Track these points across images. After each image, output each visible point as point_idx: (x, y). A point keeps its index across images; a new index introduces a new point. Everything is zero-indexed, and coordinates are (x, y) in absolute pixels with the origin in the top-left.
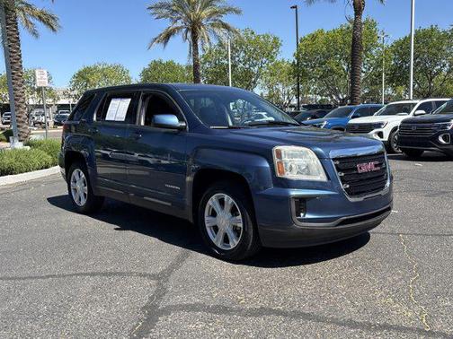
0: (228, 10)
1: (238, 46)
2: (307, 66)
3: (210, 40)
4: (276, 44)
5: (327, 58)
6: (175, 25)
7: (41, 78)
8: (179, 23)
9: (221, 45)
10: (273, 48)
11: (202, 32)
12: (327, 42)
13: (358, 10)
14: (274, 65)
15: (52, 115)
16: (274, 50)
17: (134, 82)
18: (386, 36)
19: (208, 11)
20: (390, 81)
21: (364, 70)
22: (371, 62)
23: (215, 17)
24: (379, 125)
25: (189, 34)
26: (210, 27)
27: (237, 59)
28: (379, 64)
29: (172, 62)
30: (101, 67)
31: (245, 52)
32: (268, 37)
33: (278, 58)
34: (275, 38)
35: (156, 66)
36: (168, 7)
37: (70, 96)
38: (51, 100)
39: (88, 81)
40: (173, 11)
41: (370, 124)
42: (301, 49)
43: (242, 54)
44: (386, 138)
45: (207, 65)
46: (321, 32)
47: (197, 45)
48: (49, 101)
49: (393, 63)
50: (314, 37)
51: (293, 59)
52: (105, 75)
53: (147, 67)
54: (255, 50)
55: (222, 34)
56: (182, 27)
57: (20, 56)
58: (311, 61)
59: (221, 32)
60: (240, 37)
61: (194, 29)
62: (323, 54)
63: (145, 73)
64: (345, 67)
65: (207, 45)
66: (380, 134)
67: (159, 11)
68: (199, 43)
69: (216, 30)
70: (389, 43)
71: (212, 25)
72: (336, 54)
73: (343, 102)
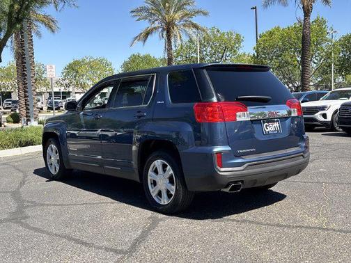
0: (197, 12)
1: (206, 42)
2: (265, 58)
3: (182, 38)
4: (238, 40)
5: (283, 51)
6: (153, 26)
7: (51, 71)
8: (157, 24)
9: (191, 41)
10: (235, 44)
11: (175, 31)
12: (282, 38)
13: (307, 12)
14: (237, 58)
15: (45, 101)
16: (237, 45)
17: (116, 73)
18: (335, 32)
19: (180, 14)
20: (339, 71)
21: (316, 61)
22: (322, 54)
23: (186, 18)
24: (323, 108)
25: (165, 33)
26: (182, 27)
27: (205, 53)
28: (328, 56)
29: (148, 55)
30: (88, 61)
31: (212, 47)
32: (231, 34)
33: (240, 52)
34: (237, 35)
35: (134, 59)
36: (147, 10)
37: (61, 85)
38: (45, 88)
39: (77, 72)
40: (151, 13)
41: (316, 107)
42: (260, 44)
43: (209, 49)
44: (329, 119)
45: (179, 59)
46: (278, 29)
47: (171, 42)
48: (43, 89)
49: (341, 55)
50: (271, 34)
51: (253, 52)
52: (91, 67)
53: (127, 60)
54: (220, 45)
55: (192, 32)
56: (158, 27)
57: (33, 54)
58: (268, 54)
59: (191, 31)
60: (207, 34)
61: (168, 28)
62: (280, 48)
63: (126, 65)
64: (299, 59)
65: (179, 42)
66: (324, 116)
67: (139, 13)
68: (172, 40)
69: (187, 29)
70: (337, 38)
71: (184, 25)
72: (291, 48)
73: (297, 89)
